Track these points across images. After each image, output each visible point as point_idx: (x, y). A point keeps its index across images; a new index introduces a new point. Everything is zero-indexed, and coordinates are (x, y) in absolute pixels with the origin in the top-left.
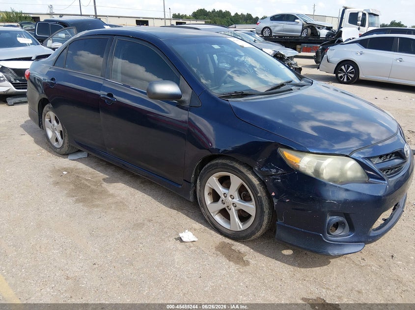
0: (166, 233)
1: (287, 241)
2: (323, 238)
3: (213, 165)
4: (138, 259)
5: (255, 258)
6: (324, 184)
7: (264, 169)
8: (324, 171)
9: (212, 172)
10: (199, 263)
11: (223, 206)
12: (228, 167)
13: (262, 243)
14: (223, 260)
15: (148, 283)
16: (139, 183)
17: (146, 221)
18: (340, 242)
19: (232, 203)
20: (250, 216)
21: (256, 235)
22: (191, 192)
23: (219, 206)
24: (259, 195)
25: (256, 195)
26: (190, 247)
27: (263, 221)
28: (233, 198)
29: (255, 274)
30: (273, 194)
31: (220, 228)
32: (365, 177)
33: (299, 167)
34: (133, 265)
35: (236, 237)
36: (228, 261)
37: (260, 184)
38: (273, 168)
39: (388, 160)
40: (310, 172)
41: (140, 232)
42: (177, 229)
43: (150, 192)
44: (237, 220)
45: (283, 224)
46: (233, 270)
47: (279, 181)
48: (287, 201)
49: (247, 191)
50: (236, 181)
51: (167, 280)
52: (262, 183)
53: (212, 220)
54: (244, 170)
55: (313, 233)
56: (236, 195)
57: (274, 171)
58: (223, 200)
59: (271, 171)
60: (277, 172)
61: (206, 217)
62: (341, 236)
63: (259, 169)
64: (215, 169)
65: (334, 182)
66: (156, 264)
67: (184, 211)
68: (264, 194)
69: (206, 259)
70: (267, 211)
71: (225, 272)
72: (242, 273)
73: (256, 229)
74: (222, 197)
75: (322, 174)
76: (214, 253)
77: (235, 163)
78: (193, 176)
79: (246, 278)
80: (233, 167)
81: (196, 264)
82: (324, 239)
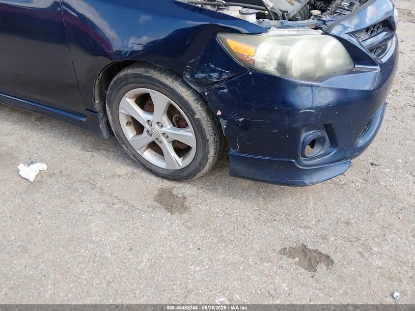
0: (76, 190)
1: (245, 176)
2: (296, 164)
3: (121, 80)
4: (35, 240)
5: (206, 201)
6: (294, 85)
7: (200, 75)
8: (294, 64)
9: (122, 91)
10: (128, 227)
11: (150, 139)
12: (144, 80)
13: (213, 178)
14: (162, 214)
15: (52, 276)
16: (33, 121)
17: (45, 177)
18: (319, 165)
19: (161, 133)
20: (189, 148)
21: (201, 172)
22: (102, 126)
23: (145, 138)
24: (196, 117)
25: (193, 117)
26: (114, 204)
27: (208, 152)
28: (162, 126)
29: (209, 226)
30: (219, 113)
31: (153, 168)
32: (350, 64)
33: (254, 63)
34: (27, 251)
35: (177, 176)
36: (169, 214)
37: (196, 99)
38: (213, 71)
39: (376, 33)
40: (271, 68)
41: (37, 196)
42: (93, 180)
43: (50, 131)
44: (173, 154)
45: (238, 154)
46: (178, 226)
47: (224, 91)
48: (241, 120)
49: (179, 113)
50: (160, 101)
51: (80, 265)
52: (200, 97)
53: (140, 159)
54: (168, 81)
55: (282, 159)
56: (165, 120)
57: (215, 75)
58: (148, 131)
59: (211, 76)
60: (221, 76)
61: (131, 156)
62: (319, 157)
63: (192, 76)
64: (125, 85)
65: (309, 79)
66: (63, 242)
67: (101, 151)
68: (204, 115)
69: (139, 218)
70: (212, 139)
71: (166, 232)
72: (190, 228)
73: (200, 164)
74: (146, 126)
75: (291, 69)
76: (148, 207)
77: (152, 71)
78: (97, 102)
79: (196, 235)
80: (150, 78)
81: (124, 229)
82: (298, 166)
